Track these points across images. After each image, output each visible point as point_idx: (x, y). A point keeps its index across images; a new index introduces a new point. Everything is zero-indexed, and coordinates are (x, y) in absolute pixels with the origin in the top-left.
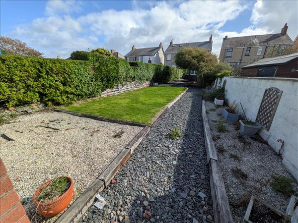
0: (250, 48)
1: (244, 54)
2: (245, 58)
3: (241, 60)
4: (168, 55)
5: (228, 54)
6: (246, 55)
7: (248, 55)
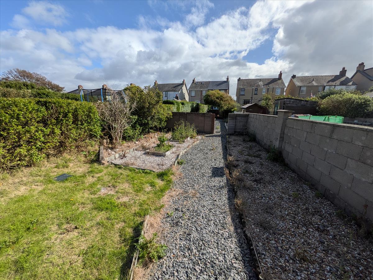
0: (257, 89)
1: (254, 94)
2: (254, 96)
3: (252, 98)
4: (192, 92)
5: (242, 93)
6: (255, 94)
7: (256, 94)
